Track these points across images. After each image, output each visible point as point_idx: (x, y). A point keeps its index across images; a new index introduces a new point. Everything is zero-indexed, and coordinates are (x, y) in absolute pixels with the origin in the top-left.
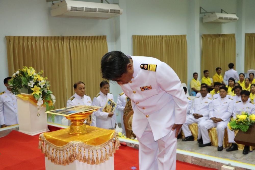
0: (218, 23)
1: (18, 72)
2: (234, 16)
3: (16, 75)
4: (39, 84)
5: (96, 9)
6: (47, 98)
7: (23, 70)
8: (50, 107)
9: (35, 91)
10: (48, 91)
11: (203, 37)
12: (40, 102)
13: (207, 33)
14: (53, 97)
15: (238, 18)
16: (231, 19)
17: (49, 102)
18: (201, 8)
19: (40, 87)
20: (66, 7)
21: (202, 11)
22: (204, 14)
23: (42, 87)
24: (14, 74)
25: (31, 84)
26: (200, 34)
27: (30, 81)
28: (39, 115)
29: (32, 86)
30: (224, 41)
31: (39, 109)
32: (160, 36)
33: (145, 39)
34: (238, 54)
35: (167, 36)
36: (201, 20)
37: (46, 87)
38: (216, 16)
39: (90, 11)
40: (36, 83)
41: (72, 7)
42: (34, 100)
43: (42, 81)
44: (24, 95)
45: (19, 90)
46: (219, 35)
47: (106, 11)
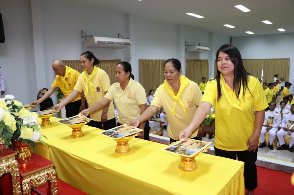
0: (197, 52)
2: (207, 48)
5: (114, 42)
11: (187, 61)
13: (190, 58)
15: (210, 50)
16: (205, 50)
18: (186, 42)
20: (94, 41)
21: (187, 44)
22: (187, 46)
26: (185, 59)
30: (201, 64)
32: (158, 60)
33: (148, 62)
34: (210, 73)
35: (162, 60)
36: (186, 50)
38: (196, 48)
39: (110, 44)
41: (98, 41)
46: (198, 60)
47: (121, 44)
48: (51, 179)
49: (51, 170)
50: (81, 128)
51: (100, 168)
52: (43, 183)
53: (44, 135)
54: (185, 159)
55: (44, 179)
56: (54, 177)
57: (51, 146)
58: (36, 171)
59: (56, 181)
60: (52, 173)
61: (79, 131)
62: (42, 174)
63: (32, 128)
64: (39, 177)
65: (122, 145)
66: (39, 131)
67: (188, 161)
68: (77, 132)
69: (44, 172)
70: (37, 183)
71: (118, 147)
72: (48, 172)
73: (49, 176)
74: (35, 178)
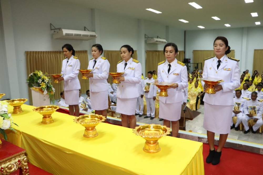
0: (156, 44)
1: (32, 74)
2: (164, 40)
3: (31, 75)
4: (45, 81)
5: (81, 35)
6: (50, 89)
7: (35, 73)
8: (51, 95)
9: (42, 85)
10: (50, 85)
11: (147, 52)
12: (46, 92)
13: (149, 49)
14: (53, 89)
17: (51, 92)
18: (145, 35)
19: (45, 83)
20: (63, 33)
21: (146, 36)
22: (147, 38)
23: (46, 83)
24: (30, 75)
25: (40, 81)
26: (145, 50)
27: (39, 79)
28: (45, 100)
29: (40, 82)
30: (159, 55)
31: (45, 96)
33: (111, 52)
36: (146, 42)
37: (49, 83)
38: (154, 40)
39: (77, 36)
40: (43, 81)
41: (66, 34)
42: (42, 91)
43: (47, 79)
44: (36, 88)
45: (33, 85)
46: (156, 51)
47: (87, 36)
48: (23, 166)
49: (23, 157)
50: (51, 114)
51: (70, 153)
52: (14, 170)
53: (15, 123)
54: (149, 142)
55: (15, 166)
56: (26, 164)
57: (22, 132)
58: (7, 159)
59: (27, 168)
60: (23, 159)
61: (49, 117)
62: (13, 162)
63: (2, 116)
64: (10, 164)
65: (90, 130)
66: (9, 119)
67: (152, 143)
68: (47, 119)
69: (15, 159)
70: (8, 171)
71: (86, 132)
72: (19, 159)
73: (20, 162)
74: (6, 166)
